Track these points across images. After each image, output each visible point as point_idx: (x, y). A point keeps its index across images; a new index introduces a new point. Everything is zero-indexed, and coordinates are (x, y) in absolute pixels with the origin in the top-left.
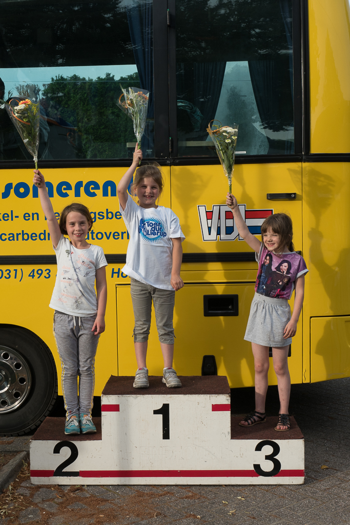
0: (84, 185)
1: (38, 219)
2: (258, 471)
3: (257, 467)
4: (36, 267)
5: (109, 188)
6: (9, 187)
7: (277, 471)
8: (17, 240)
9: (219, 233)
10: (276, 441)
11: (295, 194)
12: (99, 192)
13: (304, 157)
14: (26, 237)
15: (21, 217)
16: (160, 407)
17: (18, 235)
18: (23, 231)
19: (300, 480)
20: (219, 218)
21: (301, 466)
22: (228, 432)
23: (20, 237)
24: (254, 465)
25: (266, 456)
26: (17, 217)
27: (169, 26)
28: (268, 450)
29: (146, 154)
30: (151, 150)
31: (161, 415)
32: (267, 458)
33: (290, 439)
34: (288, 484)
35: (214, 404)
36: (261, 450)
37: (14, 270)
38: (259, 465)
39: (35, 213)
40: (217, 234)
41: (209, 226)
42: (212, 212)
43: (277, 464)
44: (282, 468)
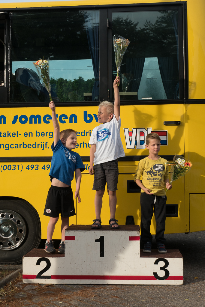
0: (59, 117)
1: (32, 136)
2: (156, 276)
3: (155, 274)
4: (30, 164)
5: (73, 118)
6: (16, 117)
7: (167, 276)
8: (20, 148)
9: (136, 144)
10: (167, 259)
11: (180, 122)
12: (67, 121)
13: (185, 101)
14: (25, 146)
15: (23, 135)
16: (98, 238)
17: (20, 145)
18: (23, 143)
19: (181, 282)
20: (136, 136)
21: (181, 274)
22: (139, 253)
23: (22, 146)
24: (154, 273)
25: (160, 267)
26: (20, 135)
27: (108, 28)
28: (162, 264)
29: (95, 99)
30: (98, 97)
31: (100, 243)
32: (161, 268)
33: (175, 257)
34: (173, 284)
35: (130, 236)
36: (157, 264)
37: (18, 165)
38: (156, 273)
39: (31, 133)
40: (135, 145)
41: (131, 140)
42: (132, 132)
43: (167, 272)
44: (170, 275)
